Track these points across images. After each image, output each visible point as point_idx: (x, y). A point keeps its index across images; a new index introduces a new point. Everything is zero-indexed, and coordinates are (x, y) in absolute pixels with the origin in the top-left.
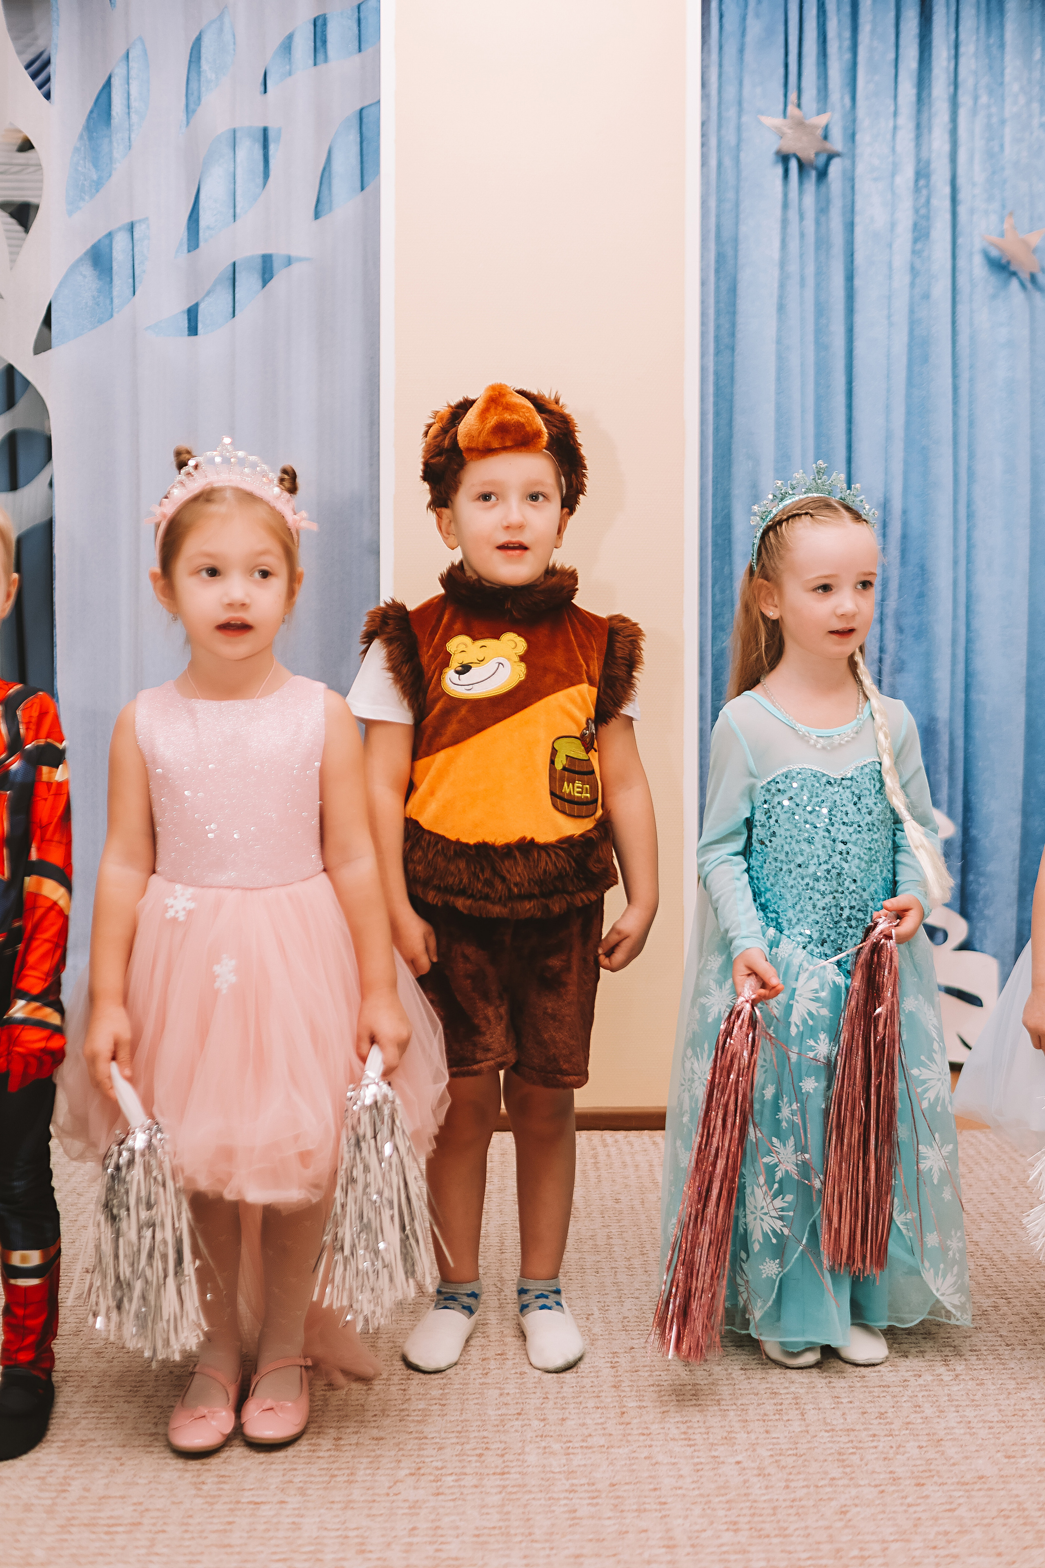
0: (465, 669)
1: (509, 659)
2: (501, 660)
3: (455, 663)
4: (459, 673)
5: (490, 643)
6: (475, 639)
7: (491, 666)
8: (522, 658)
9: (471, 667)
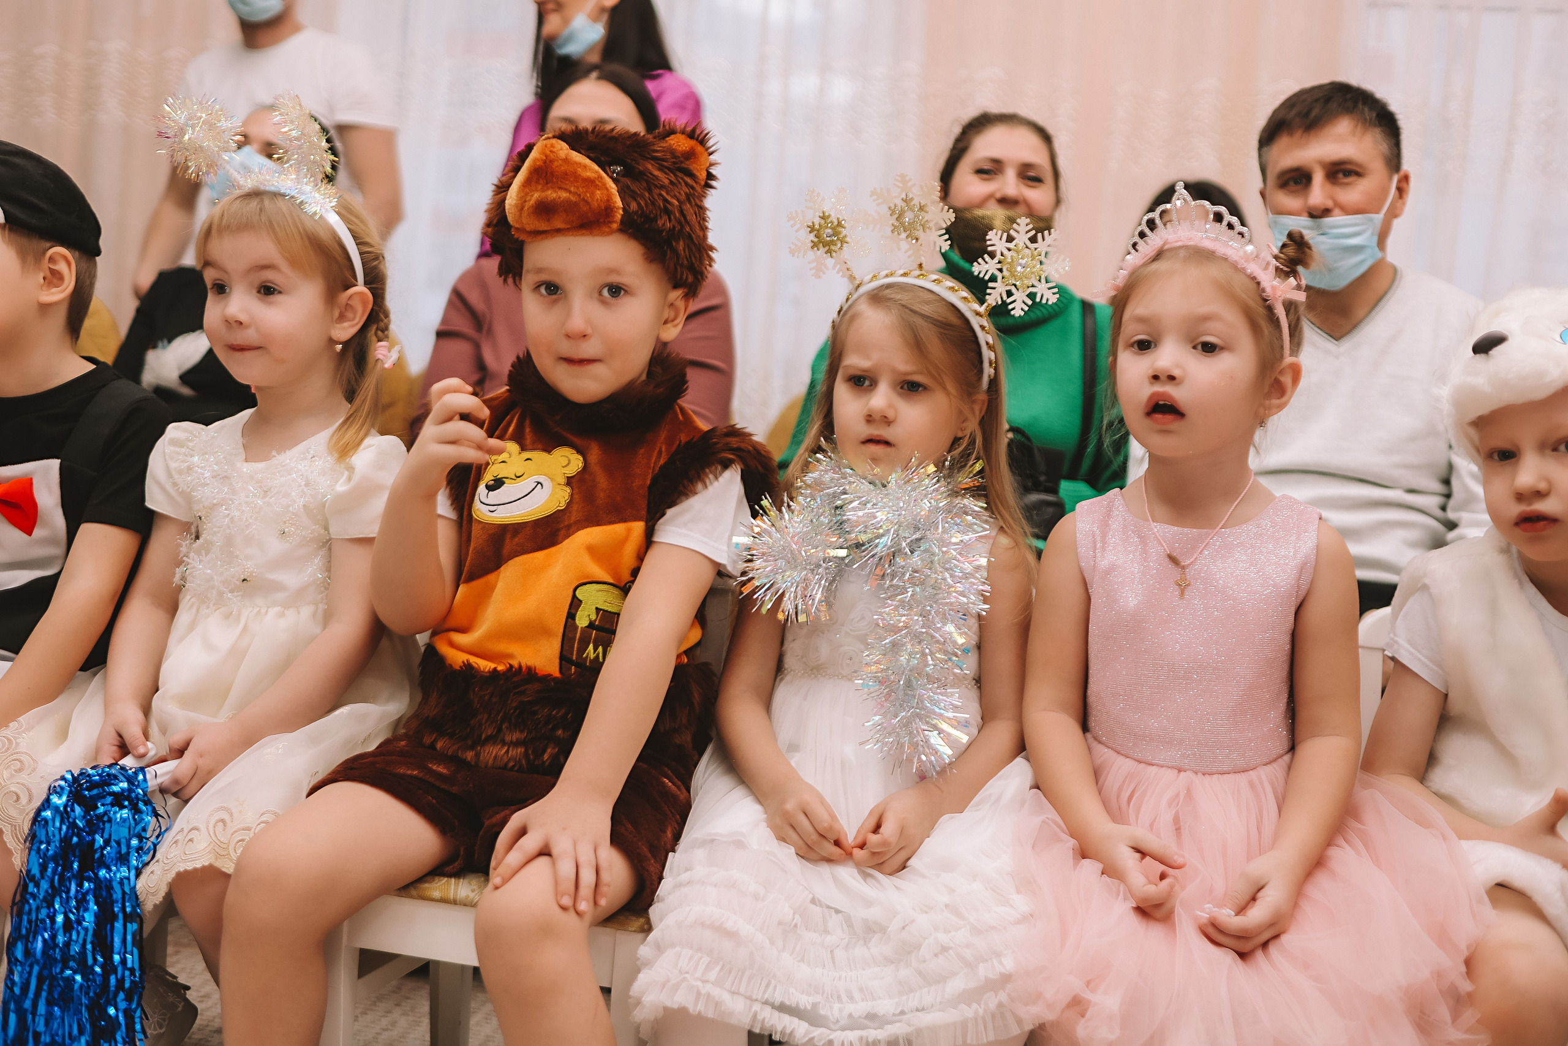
0: (497, 484)
1: (552, 480)
2: (541, 479)
3: (488, 477)
4: (490, 488)
5: (538, 456)
6: (523, 449)
7: (527, 484)
8: (570, 482)
9: (503, 483)
